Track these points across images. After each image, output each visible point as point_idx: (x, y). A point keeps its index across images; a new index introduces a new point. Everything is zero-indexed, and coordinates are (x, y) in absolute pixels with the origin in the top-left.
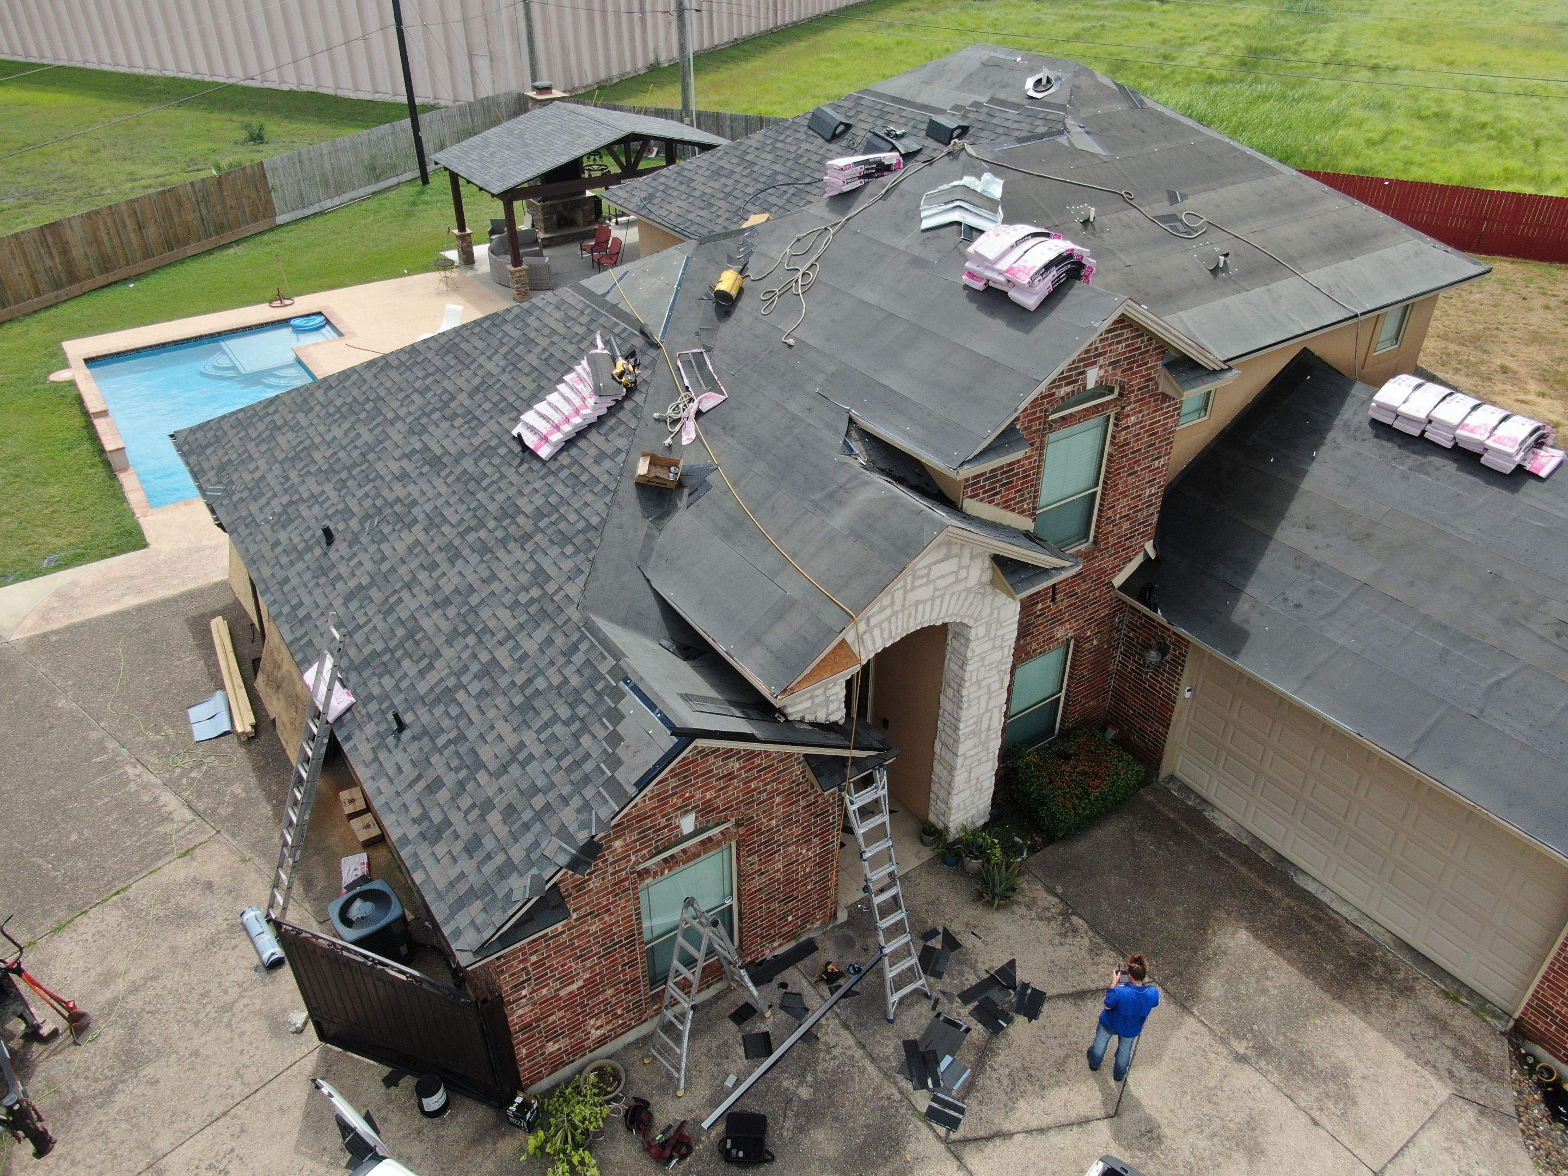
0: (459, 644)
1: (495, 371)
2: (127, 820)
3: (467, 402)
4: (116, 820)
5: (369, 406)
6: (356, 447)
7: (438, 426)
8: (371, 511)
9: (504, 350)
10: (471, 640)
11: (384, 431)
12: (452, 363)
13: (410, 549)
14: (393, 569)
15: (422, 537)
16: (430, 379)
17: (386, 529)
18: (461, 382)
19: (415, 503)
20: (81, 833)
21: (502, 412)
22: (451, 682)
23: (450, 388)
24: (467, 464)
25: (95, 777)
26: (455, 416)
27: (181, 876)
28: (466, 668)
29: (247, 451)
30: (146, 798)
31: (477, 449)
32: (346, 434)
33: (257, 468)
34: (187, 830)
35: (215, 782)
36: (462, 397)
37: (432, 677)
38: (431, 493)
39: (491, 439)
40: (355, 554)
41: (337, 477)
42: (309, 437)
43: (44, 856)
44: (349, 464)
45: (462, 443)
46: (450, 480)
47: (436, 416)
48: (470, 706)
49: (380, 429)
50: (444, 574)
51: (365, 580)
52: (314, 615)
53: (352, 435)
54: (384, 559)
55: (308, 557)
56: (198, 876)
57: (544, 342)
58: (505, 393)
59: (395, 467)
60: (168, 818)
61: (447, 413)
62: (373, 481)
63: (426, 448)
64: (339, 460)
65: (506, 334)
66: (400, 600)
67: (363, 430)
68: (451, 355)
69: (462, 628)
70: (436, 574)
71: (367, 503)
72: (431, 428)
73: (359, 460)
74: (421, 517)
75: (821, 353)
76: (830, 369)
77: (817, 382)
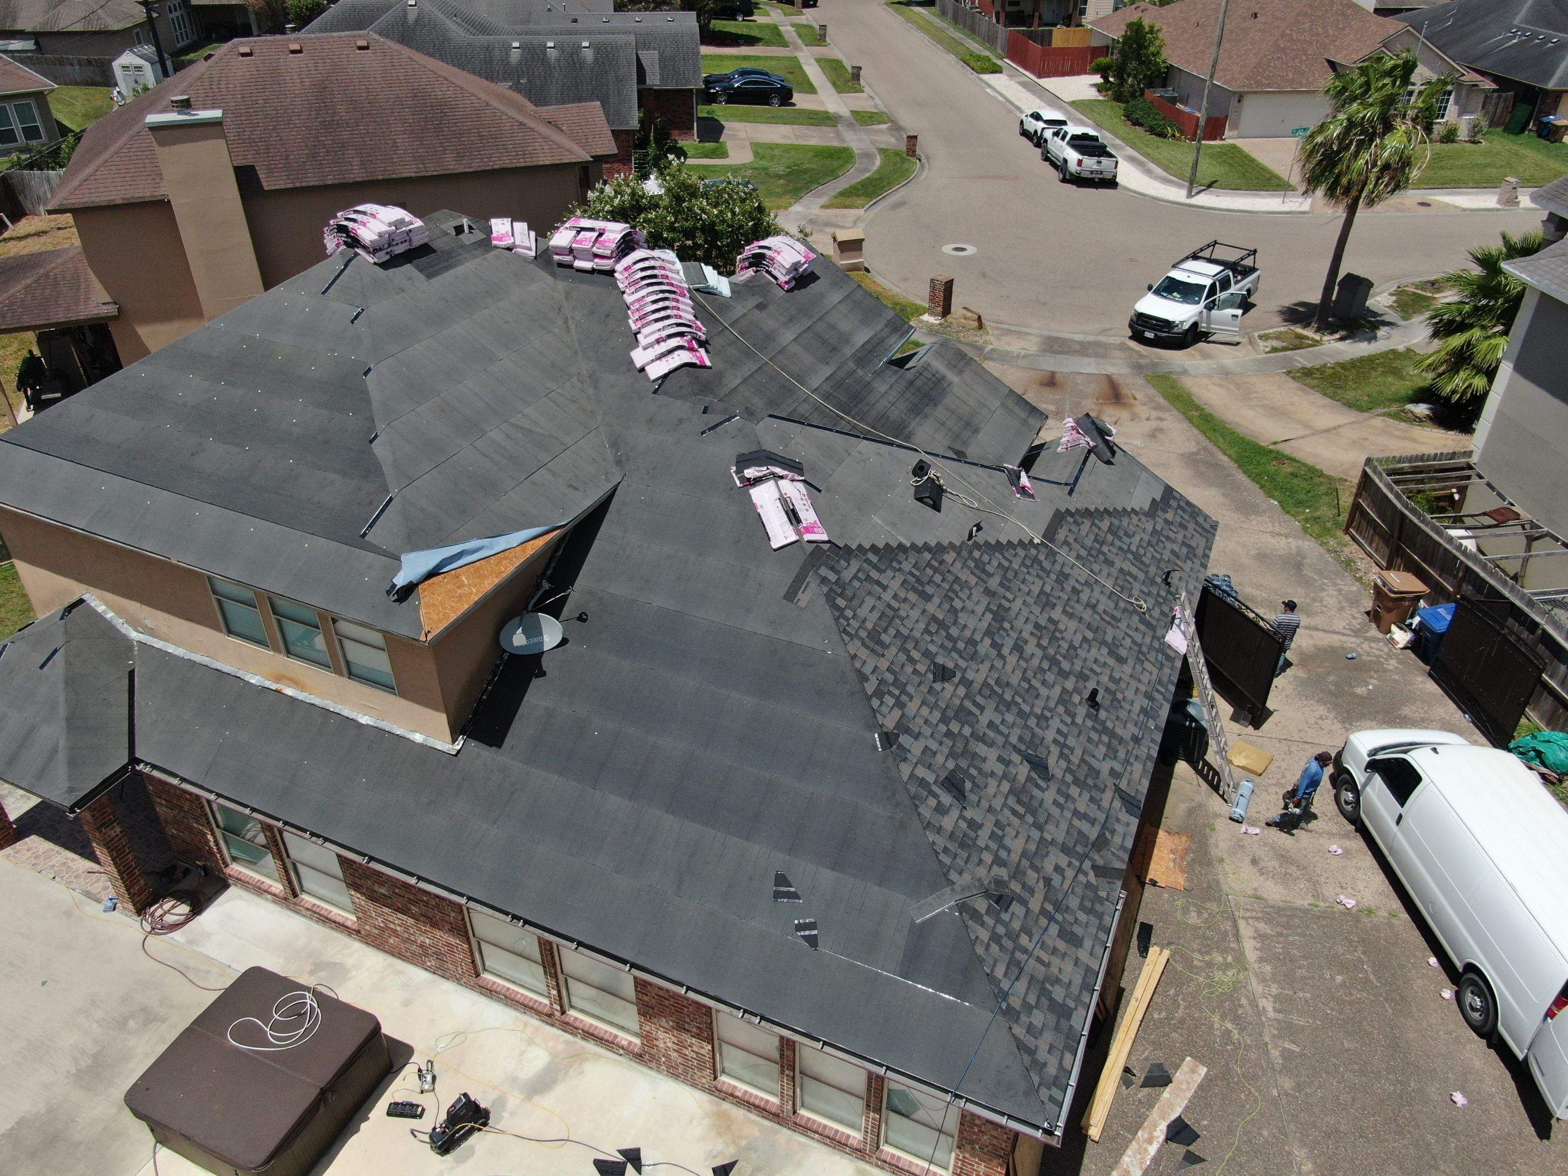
0: (1111, 557)
1: (900, 578)
2: (1291, 961)
3: (936, 600)
4: (1300, 968)
5: (955, 727)
6: (1003, 721)
7: (965, 626)
8: (1055, 669)
9: (874, 574)
10: (1105, 549)
11: (980, 692)
12: (892, 631)
13: (1071, 616)
14: (1089, 627)
15: (1059, 609)
16: (916, 655)
17: (1065, 645)
18: (915, 614)
19: (1037, 626)
20: (1332, 978)
22: (1130, 556)
23: (922, 626)
24: (994, 583)
25: (1303, 1027)
26: (953, 611)
27: (1270, 884)
28: (1120, 548)
29: (1043, 911)
30: (1268, 968)
31: (979, 578)
32: (991, 744)
33: (1057, 869)
34: (1248, 914)
35: (1205, 938)
36: (931, 607)
37: (1134, 570)
38: (1025, 613)
39: (968, 567)
40: (1092, 670)
41: (1037, 730)
42: (1005, 805)
43: (1367, 981)
44: (1020, 721)
45: (976, 594)
46: (1010, 597)
47: (954, 631)
48: (1136, 540)
49: (979, 699)
50: (1077, 581)
51: (1105, 651)
52: (1143, 688)
53: (991, 734)
54: (1085, 639)
55: (1109, 725)
56: (1258, 874)
59: (1012, 660)
60: (1260, 936)
61: (949, 620)
62: (1029, 682)
63: (988, 633)
64: (1021, 739)
65: (855, 577)
66: (1105, 611)
67: (984, 720)
68: (884, 637)
69: (1102, 558)
70: (1079, 587)
71: (1050, 677)
72: (967, 633)
73: (1014, 710)
74: (1046, 615)
75: (838, 368)
76: (852, 365)
77: (865, 374)
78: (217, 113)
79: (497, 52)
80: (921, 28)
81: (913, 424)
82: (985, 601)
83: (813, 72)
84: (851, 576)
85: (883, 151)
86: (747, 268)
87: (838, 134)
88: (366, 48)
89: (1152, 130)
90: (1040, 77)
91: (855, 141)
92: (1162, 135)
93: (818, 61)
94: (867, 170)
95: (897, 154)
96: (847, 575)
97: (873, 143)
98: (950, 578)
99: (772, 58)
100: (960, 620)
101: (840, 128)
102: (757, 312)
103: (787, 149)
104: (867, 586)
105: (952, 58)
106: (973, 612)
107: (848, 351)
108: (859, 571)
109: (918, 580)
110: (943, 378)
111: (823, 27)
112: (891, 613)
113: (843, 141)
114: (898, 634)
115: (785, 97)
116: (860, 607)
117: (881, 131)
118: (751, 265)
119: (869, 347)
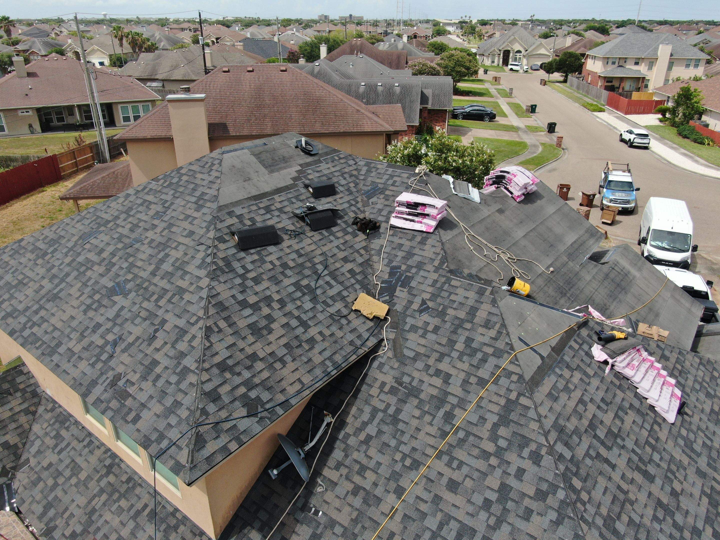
1: (625, 456)
3: (658, 482)
7: (687, 512)
9: (603, 452)
18: (642, 497)
21: (657, 440)
23: (650, 511)
24: (703, 462)
26: (674, 494)
31: (690, 457)
36: (656, 490)
45: (692, 476)
47: (679, 518)
57: (592, 408)
58: (642, 441)
61: (673, 505)
65: (587, 454)
72: (691, 521)
75: (556, 260)
76: (565, 259)
77: (574, 266)
78: (203, 95)
79: (353, 87)
80: (560, 92)
81: (612, 308)
82: (699, 482)
83: (505, 108)
84: (584, 453)
85: (542, 144)
86: (491, 185)
87: (519, 136)
88: (285, 71)
89: (695, 141)
90: (626, 113)
91: (528, 139)
92: (702, 143)
93: (508, 104)
94: (535, 153)
95: (551, 146)
96: (580, 452)
97: (538, 140)
98: (667, 457)
99: (485, 102)
100: (681, 504)
101: (520, 133)
102: (497, 214)
103: (492, 141)
104: (599, 465)
105: (577, 105)
106: (691, 495)
107: (562, 248)
108: (590, 447)
109: (640, 459)
110: (629, 272)
111: (511, 89)
112: (621, 497)
113: (522, 139)
114: (631, 521)
115: (492, 117)
116: (593, 488)
117: (541, 135)
118: (494, 183)
119: (576, 246)
